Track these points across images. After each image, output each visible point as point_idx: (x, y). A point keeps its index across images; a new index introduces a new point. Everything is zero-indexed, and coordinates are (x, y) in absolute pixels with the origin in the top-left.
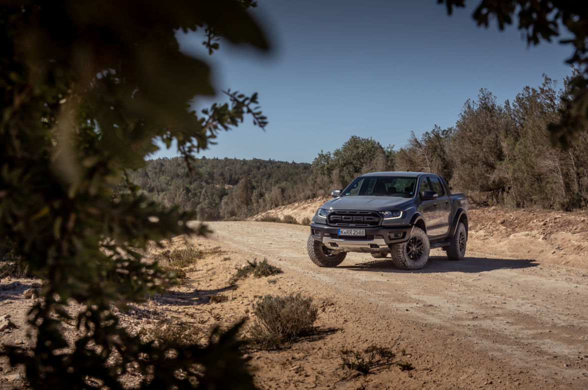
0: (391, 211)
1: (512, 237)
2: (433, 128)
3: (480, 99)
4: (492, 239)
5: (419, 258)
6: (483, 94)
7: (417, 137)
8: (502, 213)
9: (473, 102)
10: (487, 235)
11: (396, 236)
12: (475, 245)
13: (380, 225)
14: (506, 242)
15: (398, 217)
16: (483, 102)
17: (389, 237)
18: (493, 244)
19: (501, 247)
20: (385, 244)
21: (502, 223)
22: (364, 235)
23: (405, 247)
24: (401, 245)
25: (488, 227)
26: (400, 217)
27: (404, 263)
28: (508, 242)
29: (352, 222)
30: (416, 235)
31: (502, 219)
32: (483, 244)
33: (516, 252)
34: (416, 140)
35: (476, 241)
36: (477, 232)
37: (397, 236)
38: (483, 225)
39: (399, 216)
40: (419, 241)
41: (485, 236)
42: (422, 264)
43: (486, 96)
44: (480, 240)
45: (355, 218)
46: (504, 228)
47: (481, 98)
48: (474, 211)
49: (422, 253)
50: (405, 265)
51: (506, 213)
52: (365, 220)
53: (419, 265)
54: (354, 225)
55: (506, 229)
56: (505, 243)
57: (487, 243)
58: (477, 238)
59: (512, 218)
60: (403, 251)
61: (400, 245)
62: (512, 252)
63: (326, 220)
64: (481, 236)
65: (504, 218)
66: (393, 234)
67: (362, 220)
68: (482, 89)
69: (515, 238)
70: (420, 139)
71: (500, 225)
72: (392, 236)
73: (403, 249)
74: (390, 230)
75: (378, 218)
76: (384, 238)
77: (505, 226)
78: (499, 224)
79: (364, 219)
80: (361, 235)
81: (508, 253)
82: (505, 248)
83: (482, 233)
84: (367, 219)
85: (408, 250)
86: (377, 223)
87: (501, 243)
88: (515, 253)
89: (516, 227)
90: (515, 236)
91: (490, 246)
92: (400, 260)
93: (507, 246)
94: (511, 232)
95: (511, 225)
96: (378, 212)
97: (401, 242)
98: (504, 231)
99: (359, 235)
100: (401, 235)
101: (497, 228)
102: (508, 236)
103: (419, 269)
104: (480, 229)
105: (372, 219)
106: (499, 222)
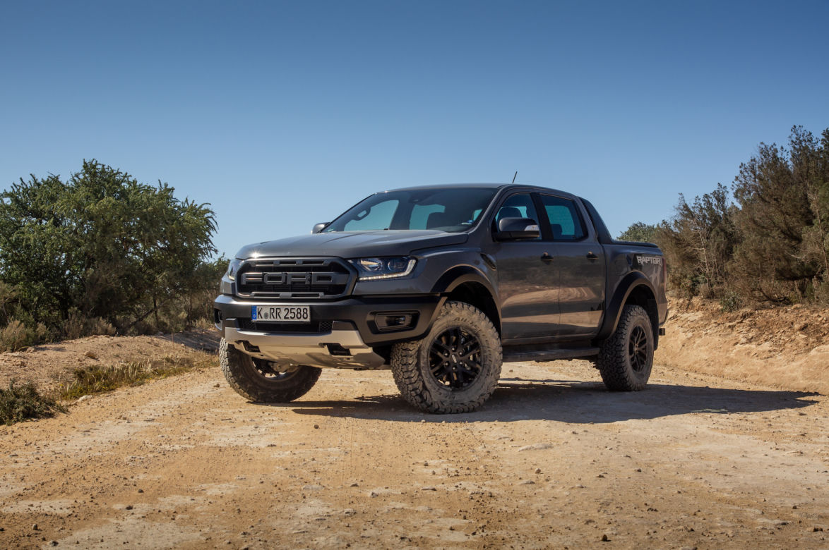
0: (381, 258)
1: (813, 352)
2: (716, 188)
3: (792, 141)
4: (780, 357)
5: (470, 382)
6: (797, 135)
7: (688, 203)
8: (808, 312)
9: (782, 148)
10: (775, 351)
11: (393, 322)
12: (751, 367)
13: (349, 294)
14: (804, 360)
15: (402, 275)
16: (797, 147)
17: (372, 325)
18: (781, 366)
19: (792, 371)
20: (360, 343)
21: (803, 329)
22: (308, 320)
23: (424, 354)
24: (413, 347)
25: (778, 337)
26: (407, 273)
27: (421, 395)
28: (806, 362)
29: (284, 288)
30: (460, 323)
31: (803, 323)
32: (765, 366)
33: (816, 380)
34: (686, 206)
35: (755, 360)
36: (759, 345)
37: (396, 323)
38: (771, 333)
39: (404, 270)
40: (470, 338)
41: (770, 351)
42: (475, 398)
43: (801, 138)
44: (761, 359)
45: (292, 277)
46: (804, 336)
47: (795, 140)
48: (764, 312)
49: (476, 370)
50: (424, 400)
51: (813, 312)
52: (315, 282)
53: (466, 401)
54: (288, 294)
55: (806, 339)
56: (799, 363)
57: (771, 364)
58: (757, 355)
59: (820, 319)
60: (418, 364)
61: (410, 346)
62: (810, 379)
63: (233, 284)
64: (764, 352)
65: (807, 321)
66: (385, 318)
67: (308, 283)
68: (795, 126)
69: (819, 354)
70: (691, 204)
71: (798, 332)
72: (382, 322)
73: (418, 357)
74: (375, 307)
75: (345, 276)
76: (356, 328)
77: (806, 333)
78: (797, 330)
79: (310, 280)
80: (302, 320)
81: (801, 381)
82: (798, 374)
83: (766, 346)
84: (320, 278)
85: (435, 360)
86: (341, 288)
87: (793, 364)
88: (813, 382)
89: (824, 335)
90: (819, 351)
91: (775, 369)
92: (410, 387)
93: (802, 368)
94: (815, 345)
95: (818, 331)
96: (345, 260)
97: (409, 340)
98: (802, 343)
99: (296, 320)
100: (406, 321)
101: (793, 337)
102: (809, 350)
103: (469, 412)
104: (766, 341)
105: (329, 278)
106: (796, 326)
